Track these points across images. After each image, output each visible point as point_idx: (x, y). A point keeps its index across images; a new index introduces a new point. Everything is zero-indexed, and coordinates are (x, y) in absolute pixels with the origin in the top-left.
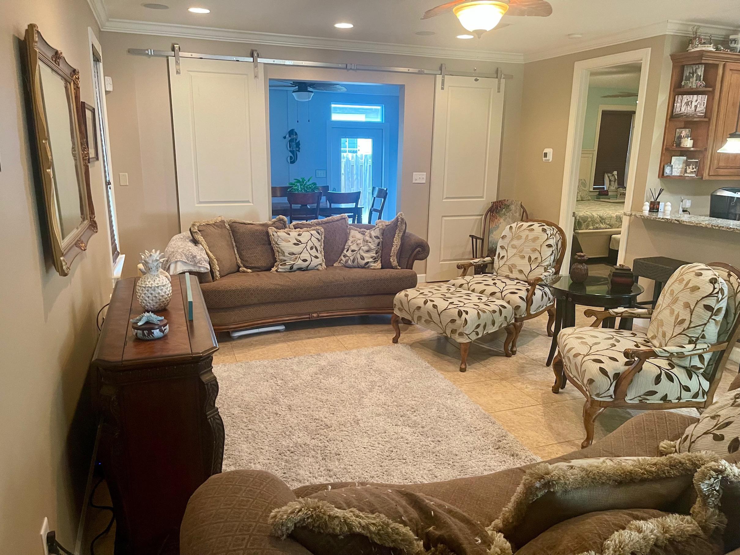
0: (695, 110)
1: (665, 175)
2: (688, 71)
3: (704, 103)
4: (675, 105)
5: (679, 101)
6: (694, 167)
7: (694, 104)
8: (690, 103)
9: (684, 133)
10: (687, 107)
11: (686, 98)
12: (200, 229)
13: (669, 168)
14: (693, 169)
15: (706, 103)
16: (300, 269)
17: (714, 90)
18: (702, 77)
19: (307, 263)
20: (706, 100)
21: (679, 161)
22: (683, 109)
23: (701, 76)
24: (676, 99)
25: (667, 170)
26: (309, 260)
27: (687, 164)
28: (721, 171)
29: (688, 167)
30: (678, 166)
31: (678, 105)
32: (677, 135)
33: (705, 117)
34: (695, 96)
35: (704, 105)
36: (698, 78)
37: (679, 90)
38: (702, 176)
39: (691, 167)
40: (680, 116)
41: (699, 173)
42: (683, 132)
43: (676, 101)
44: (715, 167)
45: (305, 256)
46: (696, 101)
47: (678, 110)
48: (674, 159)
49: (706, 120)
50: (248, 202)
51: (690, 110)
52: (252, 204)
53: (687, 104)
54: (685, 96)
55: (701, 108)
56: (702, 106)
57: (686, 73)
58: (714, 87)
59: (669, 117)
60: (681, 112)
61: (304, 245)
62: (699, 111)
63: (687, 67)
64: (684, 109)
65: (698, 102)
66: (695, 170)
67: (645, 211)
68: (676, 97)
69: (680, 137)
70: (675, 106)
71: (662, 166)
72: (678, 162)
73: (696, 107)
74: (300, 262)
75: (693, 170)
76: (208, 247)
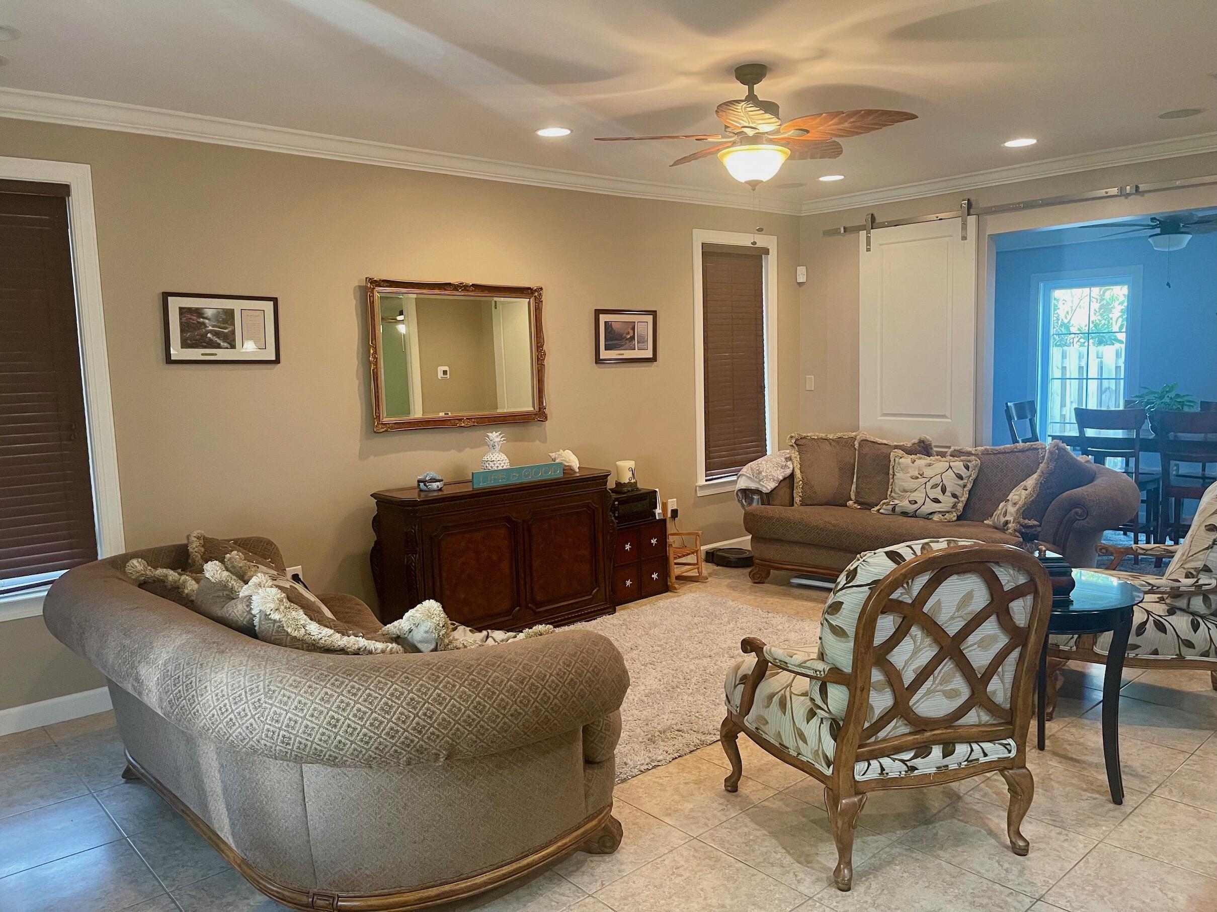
12: (798, 442)
16: (905, 514)
19: (915, 506)
26: (920, 502)
45: (919, 496)
50: (944, 416)
52: (950, 420)
61: (925, 480)
74: (905, 503)
76: (799, 466)
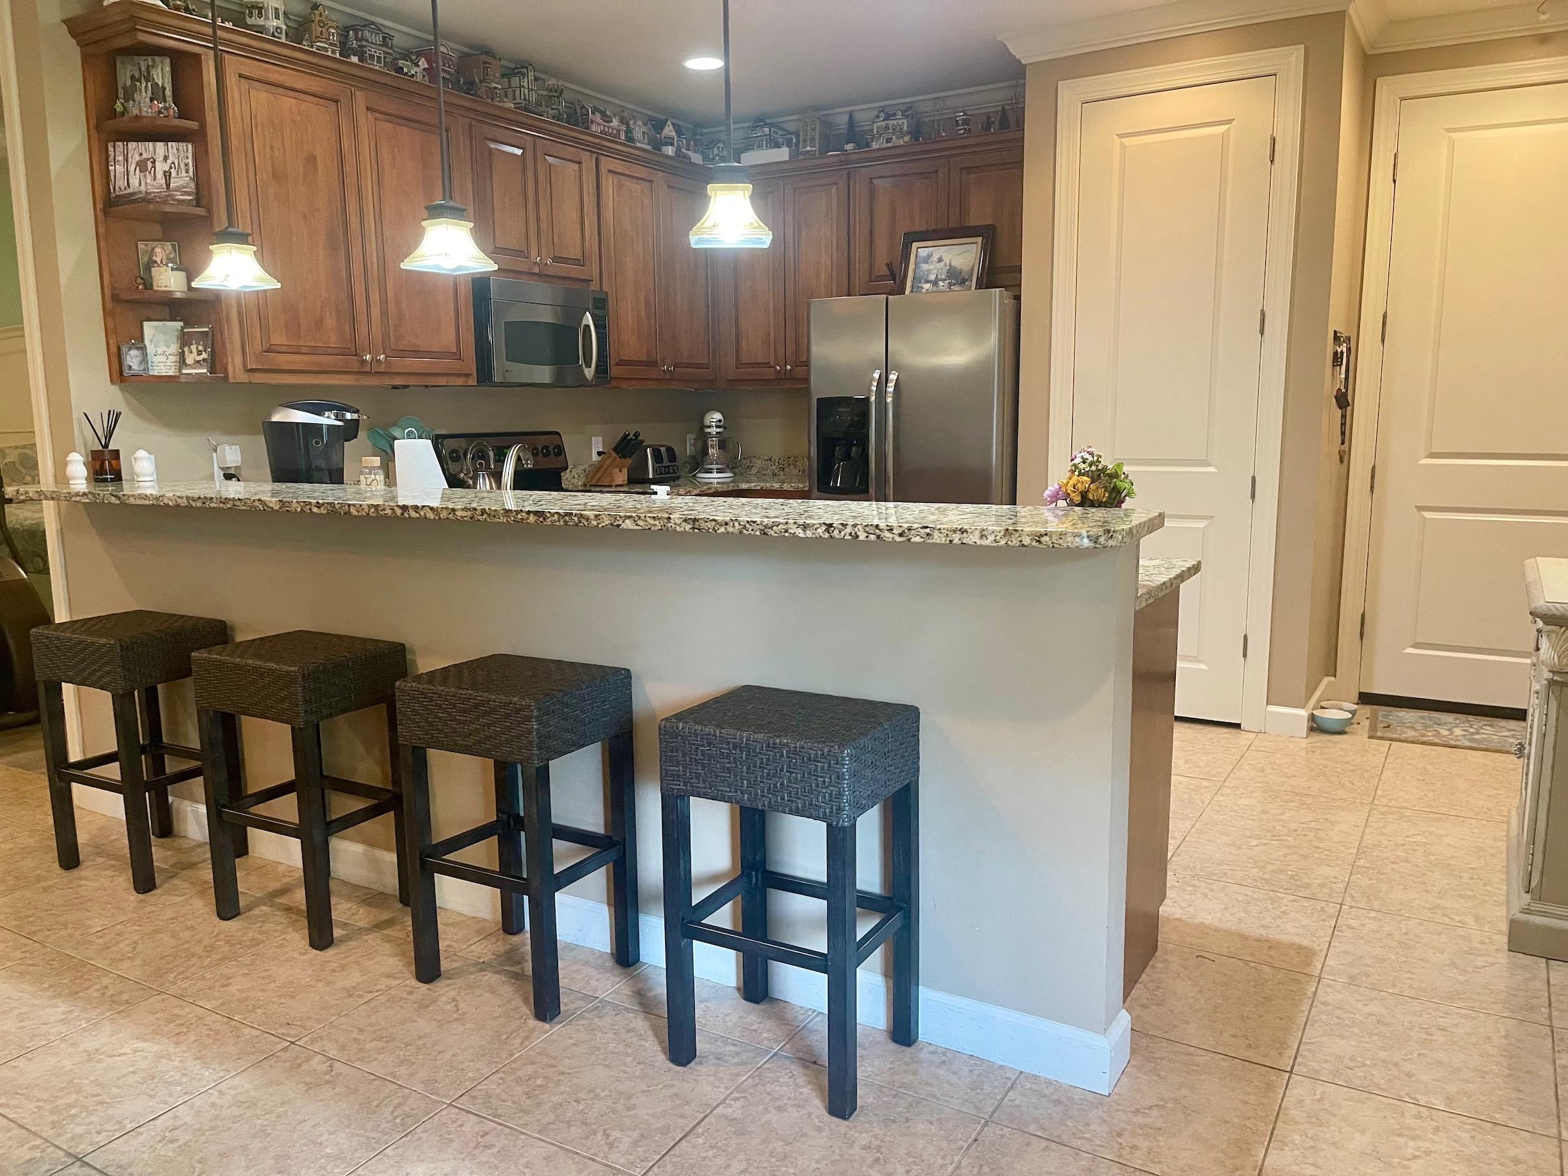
0: (168, 186)
1: (126, 372)
2: (128, 75)
3: (186, 165)
4: (112, 168)
5: (120, 158)
6: (200, 348)
7: (161, 167)
8: (150, 165)
9: (161, 252)
10: (145, 176)
11: (136, 149)
13: (134, 352)
14: (199, 353)
15: (191, 165)
17: (203, 126)
18: (168, 92)
20: (190, 155)
21: (166, 334)
22: (134, 182)
23: (164, 89)
24: (111, 153)
25: (132, 359)
27: (185, 340)
28: (283, 360)
29: (186, 349)
30: (165, 348)
31: (120, 169)
32: (144, 259)
33: (198, 205)
34: (160, 145)
35: (187, 172)
36: (157, 94)
37: (111, 124)
38: (226, 371)
39: (194, 347)
40: (129, 199)
41: (215, 362)
42: (158, 250)
43: (111, 158)
44: (258, 347)
46: (166, 158)
47: (121, 183)
48: (149, 328)
49: (201, 211)
51: (152, 184)
53: (142, 165)
54: (132, 145)
55: (183, 180)
56: (184, 174)
57: (124, 77)
58: (200, 118)
59: (100, 206)
60: (130, 190)
62: (178, 189)
63: (122, 63)
64: (137, 184)
65: (169, 162)
66: (204, 355)
67: (74, 478)
68: (110, 145)
69: (151, 264)
70: (112, 174)
71: (114, 349)
72: (162, 337)
73: (167, 175)
75: (200, 358)
